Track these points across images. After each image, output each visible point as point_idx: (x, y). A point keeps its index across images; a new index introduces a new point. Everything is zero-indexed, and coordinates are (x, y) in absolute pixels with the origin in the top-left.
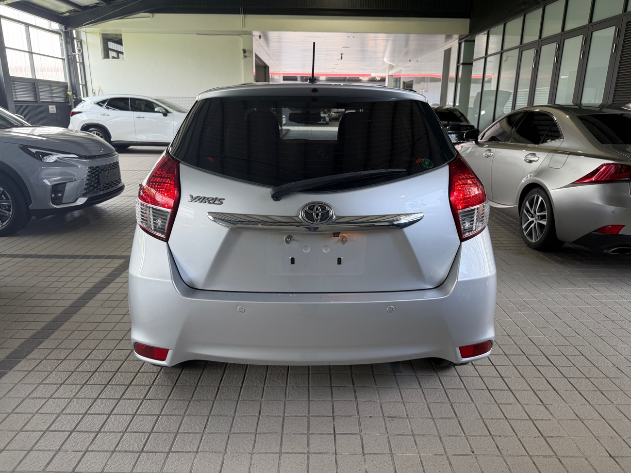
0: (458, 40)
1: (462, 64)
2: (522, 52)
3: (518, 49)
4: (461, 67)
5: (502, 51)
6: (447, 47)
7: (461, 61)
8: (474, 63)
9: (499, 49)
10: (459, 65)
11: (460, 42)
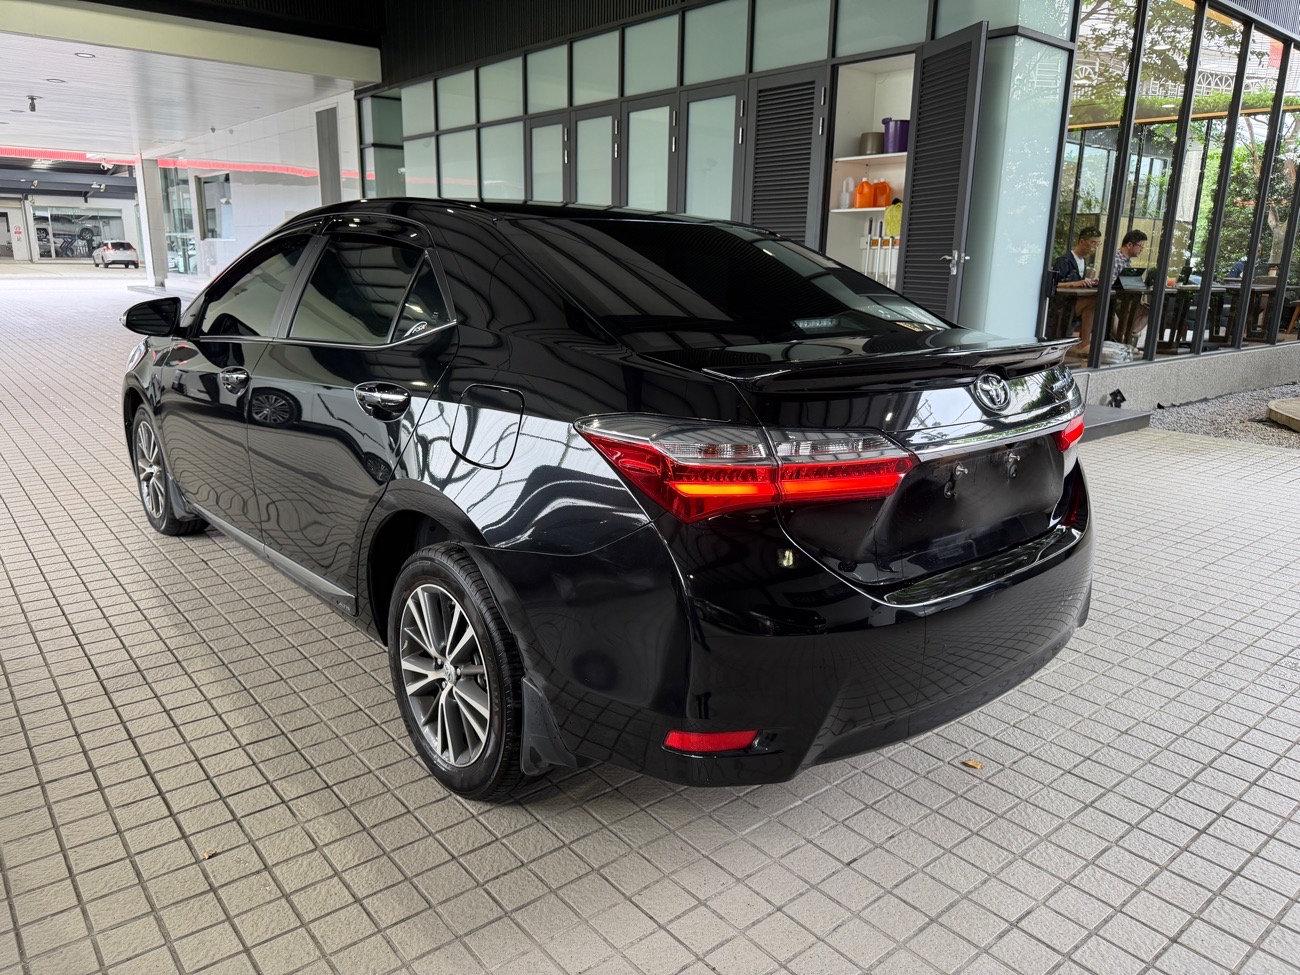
0: (353, 93)
1: (374, 145)
2: (531, 129)
3: (520, 125)
4: (370, 153)
5: (479, 125)
6: (324, 104)
7: (369, 138)
8: (406, 145)
9: (472, 120)
10: (362, 146)
11: (358, 97)
